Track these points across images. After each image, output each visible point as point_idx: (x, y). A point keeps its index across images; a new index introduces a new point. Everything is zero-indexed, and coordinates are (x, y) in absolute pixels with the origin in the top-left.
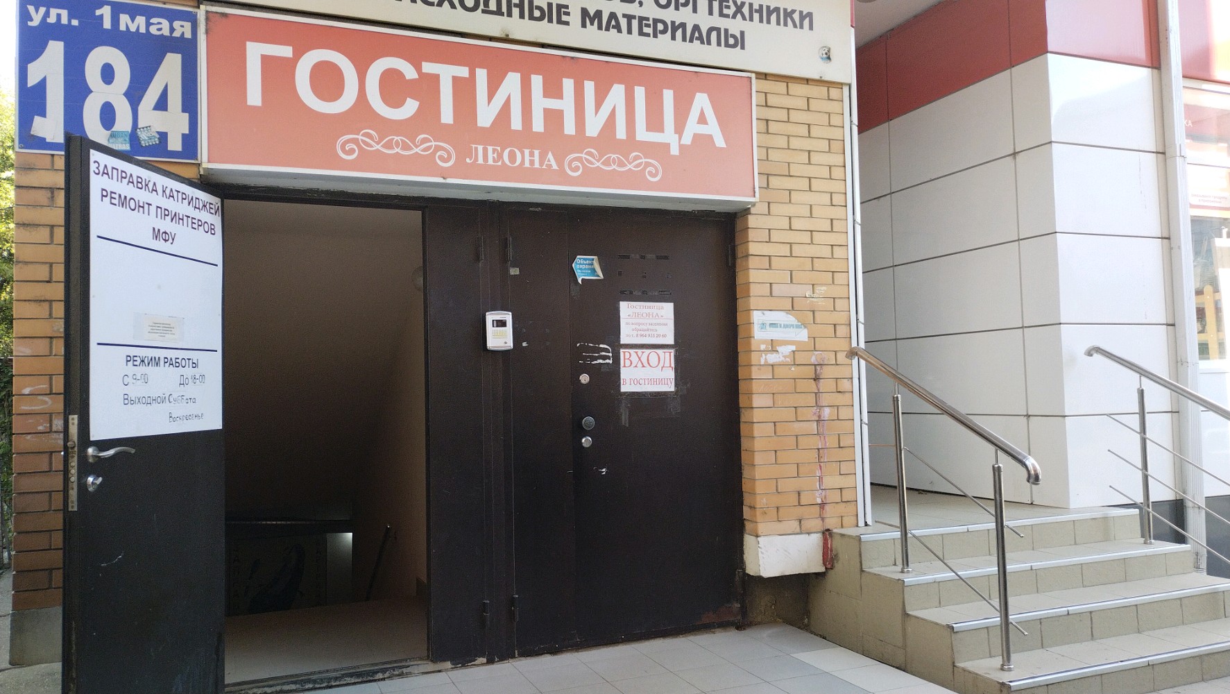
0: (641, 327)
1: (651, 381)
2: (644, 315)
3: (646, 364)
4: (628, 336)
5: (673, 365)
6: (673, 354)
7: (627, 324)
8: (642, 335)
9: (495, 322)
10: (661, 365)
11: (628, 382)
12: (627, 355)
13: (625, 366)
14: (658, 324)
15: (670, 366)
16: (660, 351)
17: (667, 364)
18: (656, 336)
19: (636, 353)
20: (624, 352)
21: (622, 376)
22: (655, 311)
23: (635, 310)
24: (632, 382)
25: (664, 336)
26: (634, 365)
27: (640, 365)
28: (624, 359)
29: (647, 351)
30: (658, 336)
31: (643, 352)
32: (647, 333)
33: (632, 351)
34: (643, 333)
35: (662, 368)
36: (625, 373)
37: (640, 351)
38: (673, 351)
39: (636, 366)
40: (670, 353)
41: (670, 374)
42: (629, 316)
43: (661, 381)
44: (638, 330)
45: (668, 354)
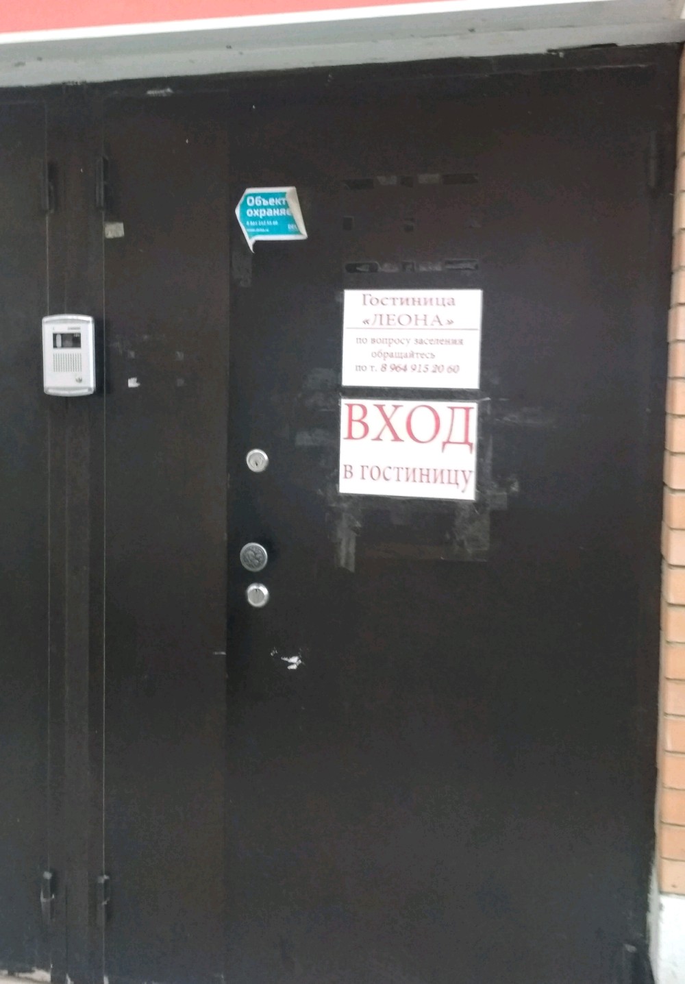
0: (395, 348)
1: (412, 474)
2: (405, 320)
3: (402, 432)
4: (360, 368)
5: (473, 438)
6: (474, 414)
7: (360, 340)
8: (395, 368)
9: (59, 339)
11: (357, 471)
12: (357, 413)
13: (350, 437)
14: (440, 342)
15: (466, 442)
16: (441, 406)
17: (458, 435)
18: (431, 369)
19: (380, 408)
20: (350, 406)
21: (343, 460)
22: (431, 311)
23: (380, 309)
24: (367, 472)
25: (453, 369)
26: (373, 433)
27: (387, 434)
28: (351, 420)
29: (408, 405)
30: (437, 369)
31: (396, 407)
32: (409, 362)
33: (369, 403)
34: (397, 362)
35: (444, 444)
36: (349, 453)
37: (388, 404)
38: (474, 406)
39: (378, 439)
40: (467, 410)
41: (465, 460)
42: (366, 322)
43: (439, 476)
44: (386, 355)
45: (460, 414)
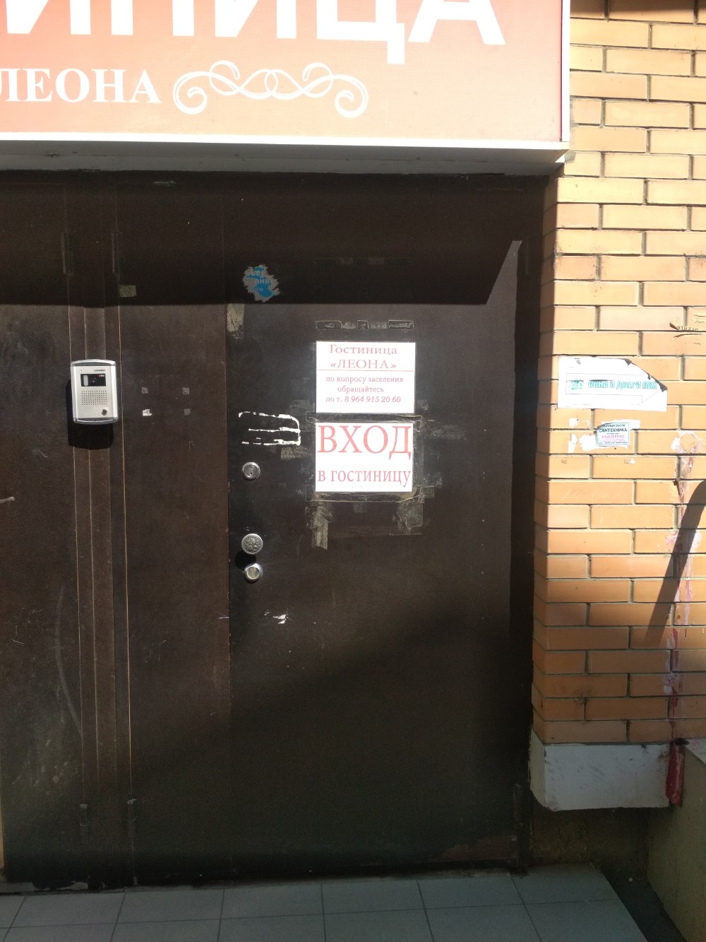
0: (355, 385)
1: (368, 475)
2: (361, 364)
3: (361, 446)
4: (329, 400)
5: (411, 448)
6: (411, 432)
7: (329, 379)
8: (354, 399)
9: (86, 379)
10: (390, 447)
11: (328, 475)
12: (328, 432)
13: (323, 450)
14: (387, 380)
15: (406, 451)
16: (388, 426)
17: (400, 447)
18: (381, 399)
19: (345, 428)
20: (323, 428)
21: (318, 467)
22: (381, 358)
23: (343, 356)
24: (336, 476)
25: (397, 400)
26: (340, 447)
27: (350, 447)
28: (323, 438)
29: (365, 426)
30: (386, 399)
31: (356, 428)
32: (365, 394)
33: (336, 425)
34: (356, 394)
35: (391, 453)
36: (323, 462)
37: (351, 426)
38: (411, 425)
39: (343, 451)
40: (407, 428)
41: (406, 464)
42: (333, 365)
43: (387, 476)
44: (347, 390)
45: (401, 432)
